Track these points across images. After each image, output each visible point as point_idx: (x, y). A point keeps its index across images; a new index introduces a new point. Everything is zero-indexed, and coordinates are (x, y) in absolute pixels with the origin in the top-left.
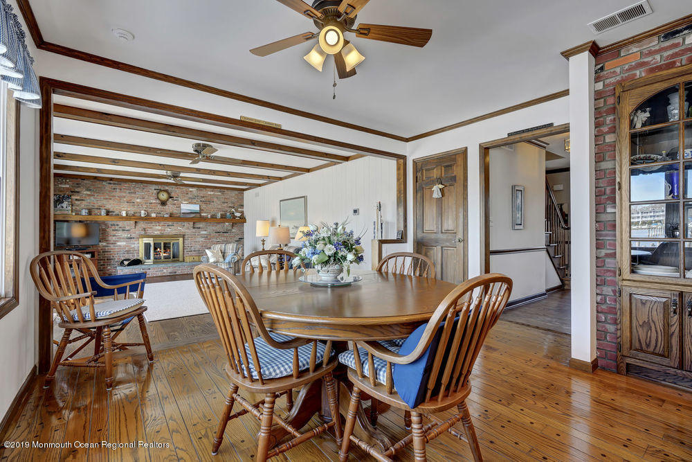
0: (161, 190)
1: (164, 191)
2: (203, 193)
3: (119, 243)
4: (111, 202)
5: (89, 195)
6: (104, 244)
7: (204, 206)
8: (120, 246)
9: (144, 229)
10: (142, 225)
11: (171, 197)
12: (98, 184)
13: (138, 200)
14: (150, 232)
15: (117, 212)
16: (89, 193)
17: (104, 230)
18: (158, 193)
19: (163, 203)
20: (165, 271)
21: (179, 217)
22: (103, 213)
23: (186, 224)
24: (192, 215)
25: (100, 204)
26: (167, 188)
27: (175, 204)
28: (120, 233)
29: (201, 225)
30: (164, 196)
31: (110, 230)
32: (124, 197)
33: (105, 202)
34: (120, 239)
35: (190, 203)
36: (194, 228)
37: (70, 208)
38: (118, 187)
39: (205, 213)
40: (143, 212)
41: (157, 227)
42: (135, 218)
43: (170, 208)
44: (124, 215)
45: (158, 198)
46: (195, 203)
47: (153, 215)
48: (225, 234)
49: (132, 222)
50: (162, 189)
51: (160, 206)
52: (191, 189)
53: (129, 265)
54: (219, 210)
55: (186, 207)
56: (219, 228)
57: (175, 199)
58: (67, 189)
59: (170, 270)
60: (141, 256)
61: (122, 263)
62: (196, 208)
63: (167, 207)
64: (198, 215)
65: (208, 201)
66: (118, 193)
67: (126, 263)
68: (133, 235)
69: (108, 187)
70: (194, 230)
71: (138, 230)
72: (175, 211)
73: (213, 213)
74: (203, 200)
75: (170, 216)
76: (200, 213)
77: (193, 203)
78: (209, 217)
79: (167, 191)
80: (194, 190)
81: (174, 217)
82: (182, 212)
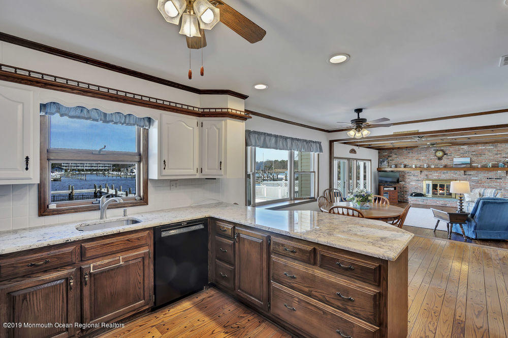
0: (438, 150)
2: (475, 148)
3: (411, 183)
4: (407, 160)
5: (396, 157)
6: (404, 183)
7: (474, 158)
8: (412, 185)
9: (427, 175)
10: (425, 172)
11: (445, 154)
12: (400, 151)
13: (423, 158)
14: (430, 176)
15: (410, 165)
17: (404, 175)
18: (436, 152)
19: (440, 159)
20: (438, 202)
21: (452, 167)
22: (402, 166)
23: (458, 172)
24: (463, 166)
25: (401, 161)
26: (442, 148)
27: (449, 159)
28: (412, 177)
29: (472, 173)
30: (440, 154)
31: (407, 176)
32: (415, 157)
33: (403, 160)
34: (412, 181)
35: (461, 157)
36: (465, 175)
37: (387, 165)
38: (410, 151)
39: (477, 163)
40: (425, 165)
41: (436, 174)
42: (421, 169)
43: (445, 161)
44: (414, 166)
45: (436, 155)
46: (466, 157)
47: (433, 167)
48: (498, 180)
49: (419, 171)
50: (439, 149)
51: (437, 161)
52: (462, 147)
53: (415, 196)
54: (490, 160)
55: (458, 160)
56: (491, 174)
57: (449, 155)
58: (387, 155)
59: (441, 202)
60: (424, 191)
61: (411, 195)
62: (467, 160)
63: (442, 161)
65: (480, 154)
66: (411, 155)
67: (414, 194)
68: (420, 179)
69: (405, 151)
70: (465, 177)
71: (423, 176)
72: (449, 163)
73: (484, 163)
74: (474, 153)
75: (444, 167)
76: (470, 164)
77: (464, 157)
78: (479, 166)
79: (442, 151)
80: (465, 147)
81: (448, 167)
82: (454, 163)
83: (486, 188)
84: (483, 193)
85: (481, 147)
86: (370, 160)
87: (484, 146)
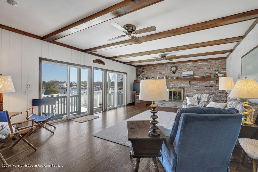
0: (172, 66)
1: (174, 66)
2: (196, 64)
4: (154, 74)
5: (147, 72)
7: (196, 72)
11: (177, 69)
12: (150, 67)
13: (163, 72)
16: (147, 71)
18: (171, 68)
19: (174, 72)
20: (172, 105)
21: (182, 78)
22: (150, 78)
23: (185, 82)
24: (189, 77)
25: (150, 75)
26: (176, 65)
27: (179, 72)
29: (194, 82)
30: (174, 69)
32: (158, 71)
35: (187, 71)
36: (190, 84)
37: (141, 78)
38: (156, 67)
39: (197, 75)
40: (165, 77)
41: (171, 84)
43: (177, 74)
44: (157, 78)
45: (171, 70)
46: (191, 71)
47: (169, 78)
48: (211, 88)
50: (174, 65)
51: (172, 74)
52: (188, 63)
54: (206, 73)
55: (185, 73)
56: (206, 84)
57: (179, 69)
58: (141, 70)
59: (174, 105)
62: (191, 73)
63: (175, 74)
64: (192, 77)
65: (199, 69)
66: (156, 70)
69: (153, 68)
70: (190, 85)
72: (180, 76)
73: (202, 75)
74: (195, 68)
75: (176, 78)
76: (193, 76)
77: (189, 71)
78: (199, 77)
79: (175, 66)
80: (190, 63)
81: (179, 79)
82: (183, 76)
83: (202, 93)
84: (200, 97)
85: (200, 63)
86: (126, 73)
87: (202, 62)
